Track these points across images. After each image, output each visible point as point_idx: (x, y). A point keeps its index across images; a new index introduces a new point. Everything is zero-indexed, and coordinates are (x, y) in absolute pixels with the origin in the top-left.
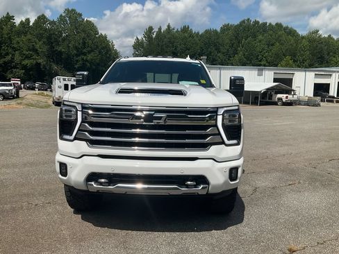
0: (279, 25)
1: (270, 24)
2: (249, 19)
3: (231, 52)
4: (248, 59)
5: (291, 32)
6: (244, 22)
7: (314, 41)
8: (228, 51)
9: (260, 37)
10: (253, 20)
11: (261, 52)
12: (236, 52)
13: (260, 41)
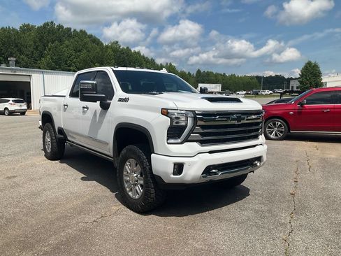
0: (83, 32)
1: (75, 30)
2: (52, 22)
3: (36, 54)
4: (56, 63)
5: (95, 41)
6: (47, 24)
7: (118, 51)
8: (32, 52)
9: (67, 42)
10: (57, 24)
11: (69, 58)
12: (41, 55)
13: (67, 46)
